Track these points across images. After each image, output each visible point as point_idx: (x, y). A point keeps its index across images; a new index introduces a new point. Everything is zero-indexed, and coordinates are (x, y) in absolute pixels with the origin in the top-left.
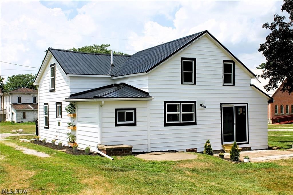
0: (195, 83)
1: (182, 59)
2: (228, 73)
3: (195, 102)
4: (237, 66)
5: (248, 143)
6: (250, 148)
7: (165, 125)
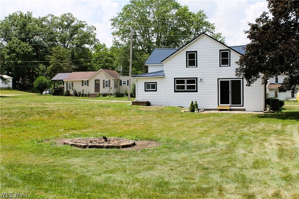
0: (197, 67)
1: (187, 52)
2: (224, 58)
3: (197, 78)
4: (232, 53)
5: (243, 106)
6: (244, 110)
7: (175, 91)
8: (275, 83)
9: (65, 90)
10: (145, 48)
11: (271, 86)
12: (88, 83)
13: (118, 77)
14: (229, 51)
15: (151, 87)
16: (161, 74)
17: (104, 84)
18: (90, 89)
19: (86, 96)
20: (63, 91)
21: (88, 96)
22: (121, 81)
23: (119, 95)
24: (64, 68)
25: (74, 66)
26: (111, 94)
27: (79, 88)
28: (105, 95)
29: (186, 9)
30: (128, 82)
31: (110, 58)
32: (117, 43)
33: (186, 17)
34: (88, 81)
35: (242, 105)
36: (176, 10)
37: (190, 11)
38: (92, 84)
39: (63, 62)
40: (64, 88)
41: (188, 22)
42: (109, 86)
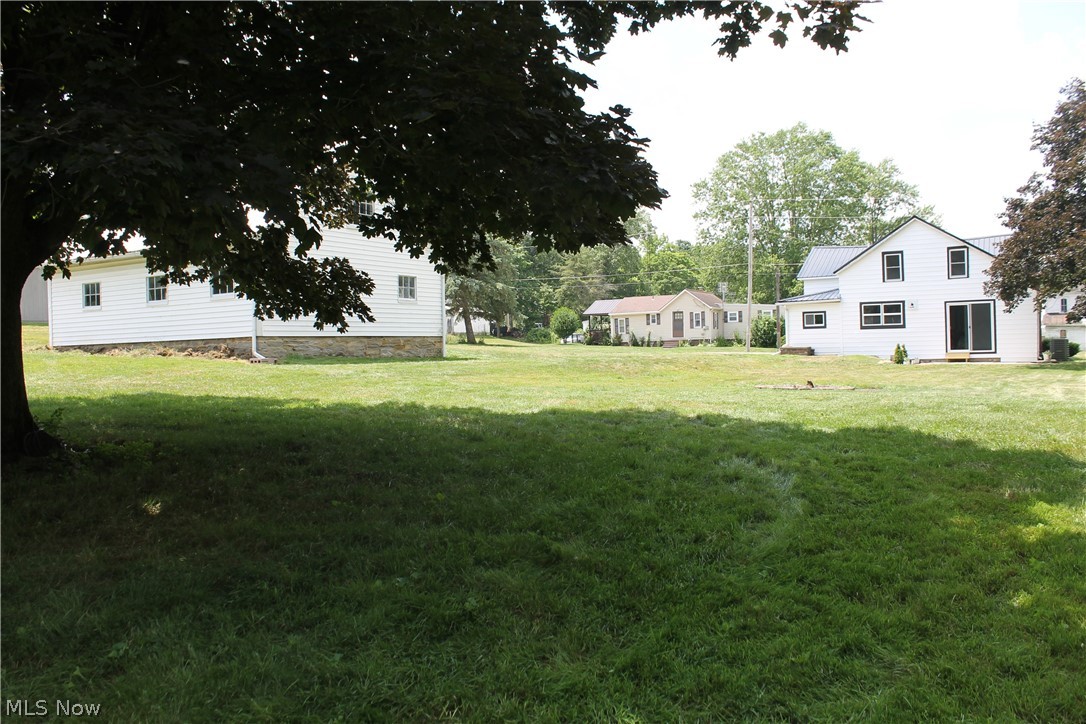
0: (903, 280)
1: (883, 254)
2: (958, 262)
3: (903, 302)
4: (973, 253)
5: (995, 352)
6: (998, 360)
7: (862, 328)
8: (1060, 311)
9: (613, 334)
10: (766, 244)
11: (1050, 320)
12: (659, 319)
13: (720, 305)
14: (965, 250)
15: (817, 320)
16: (833, 296)
17: (692, 320)
18: (665, 331)
19: (655, 344)
20: (608, 335)
21: (661, 345)
22: (726, 313)
23: (723, 342)
24: (591, 291)
25: (609, 287)
26: (706, 340)
27: (640, 329)
28: (694, 343)
29: (853, 158)
30: (740, 316)
31: (681, 266)
32: (705, 235)
33: (856, 175)
34: (658, 315)
35: (993, 350)
36: (834, 161)
37: (860, 160)
38: (667, 321)
39: (588, 279)
40: (610, 329)
41: (862, 184)
42: (703, 325)
